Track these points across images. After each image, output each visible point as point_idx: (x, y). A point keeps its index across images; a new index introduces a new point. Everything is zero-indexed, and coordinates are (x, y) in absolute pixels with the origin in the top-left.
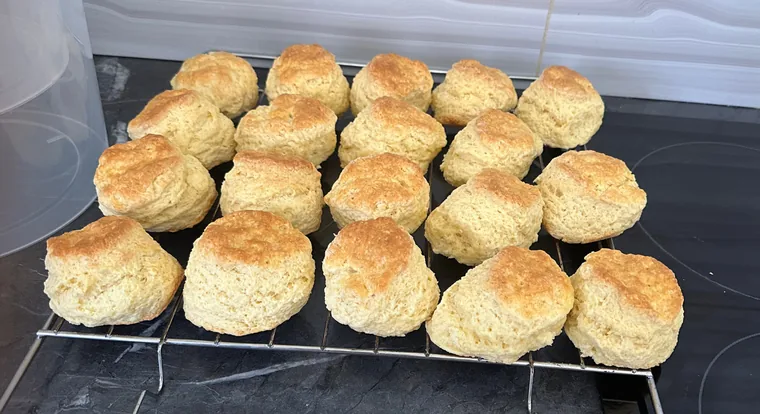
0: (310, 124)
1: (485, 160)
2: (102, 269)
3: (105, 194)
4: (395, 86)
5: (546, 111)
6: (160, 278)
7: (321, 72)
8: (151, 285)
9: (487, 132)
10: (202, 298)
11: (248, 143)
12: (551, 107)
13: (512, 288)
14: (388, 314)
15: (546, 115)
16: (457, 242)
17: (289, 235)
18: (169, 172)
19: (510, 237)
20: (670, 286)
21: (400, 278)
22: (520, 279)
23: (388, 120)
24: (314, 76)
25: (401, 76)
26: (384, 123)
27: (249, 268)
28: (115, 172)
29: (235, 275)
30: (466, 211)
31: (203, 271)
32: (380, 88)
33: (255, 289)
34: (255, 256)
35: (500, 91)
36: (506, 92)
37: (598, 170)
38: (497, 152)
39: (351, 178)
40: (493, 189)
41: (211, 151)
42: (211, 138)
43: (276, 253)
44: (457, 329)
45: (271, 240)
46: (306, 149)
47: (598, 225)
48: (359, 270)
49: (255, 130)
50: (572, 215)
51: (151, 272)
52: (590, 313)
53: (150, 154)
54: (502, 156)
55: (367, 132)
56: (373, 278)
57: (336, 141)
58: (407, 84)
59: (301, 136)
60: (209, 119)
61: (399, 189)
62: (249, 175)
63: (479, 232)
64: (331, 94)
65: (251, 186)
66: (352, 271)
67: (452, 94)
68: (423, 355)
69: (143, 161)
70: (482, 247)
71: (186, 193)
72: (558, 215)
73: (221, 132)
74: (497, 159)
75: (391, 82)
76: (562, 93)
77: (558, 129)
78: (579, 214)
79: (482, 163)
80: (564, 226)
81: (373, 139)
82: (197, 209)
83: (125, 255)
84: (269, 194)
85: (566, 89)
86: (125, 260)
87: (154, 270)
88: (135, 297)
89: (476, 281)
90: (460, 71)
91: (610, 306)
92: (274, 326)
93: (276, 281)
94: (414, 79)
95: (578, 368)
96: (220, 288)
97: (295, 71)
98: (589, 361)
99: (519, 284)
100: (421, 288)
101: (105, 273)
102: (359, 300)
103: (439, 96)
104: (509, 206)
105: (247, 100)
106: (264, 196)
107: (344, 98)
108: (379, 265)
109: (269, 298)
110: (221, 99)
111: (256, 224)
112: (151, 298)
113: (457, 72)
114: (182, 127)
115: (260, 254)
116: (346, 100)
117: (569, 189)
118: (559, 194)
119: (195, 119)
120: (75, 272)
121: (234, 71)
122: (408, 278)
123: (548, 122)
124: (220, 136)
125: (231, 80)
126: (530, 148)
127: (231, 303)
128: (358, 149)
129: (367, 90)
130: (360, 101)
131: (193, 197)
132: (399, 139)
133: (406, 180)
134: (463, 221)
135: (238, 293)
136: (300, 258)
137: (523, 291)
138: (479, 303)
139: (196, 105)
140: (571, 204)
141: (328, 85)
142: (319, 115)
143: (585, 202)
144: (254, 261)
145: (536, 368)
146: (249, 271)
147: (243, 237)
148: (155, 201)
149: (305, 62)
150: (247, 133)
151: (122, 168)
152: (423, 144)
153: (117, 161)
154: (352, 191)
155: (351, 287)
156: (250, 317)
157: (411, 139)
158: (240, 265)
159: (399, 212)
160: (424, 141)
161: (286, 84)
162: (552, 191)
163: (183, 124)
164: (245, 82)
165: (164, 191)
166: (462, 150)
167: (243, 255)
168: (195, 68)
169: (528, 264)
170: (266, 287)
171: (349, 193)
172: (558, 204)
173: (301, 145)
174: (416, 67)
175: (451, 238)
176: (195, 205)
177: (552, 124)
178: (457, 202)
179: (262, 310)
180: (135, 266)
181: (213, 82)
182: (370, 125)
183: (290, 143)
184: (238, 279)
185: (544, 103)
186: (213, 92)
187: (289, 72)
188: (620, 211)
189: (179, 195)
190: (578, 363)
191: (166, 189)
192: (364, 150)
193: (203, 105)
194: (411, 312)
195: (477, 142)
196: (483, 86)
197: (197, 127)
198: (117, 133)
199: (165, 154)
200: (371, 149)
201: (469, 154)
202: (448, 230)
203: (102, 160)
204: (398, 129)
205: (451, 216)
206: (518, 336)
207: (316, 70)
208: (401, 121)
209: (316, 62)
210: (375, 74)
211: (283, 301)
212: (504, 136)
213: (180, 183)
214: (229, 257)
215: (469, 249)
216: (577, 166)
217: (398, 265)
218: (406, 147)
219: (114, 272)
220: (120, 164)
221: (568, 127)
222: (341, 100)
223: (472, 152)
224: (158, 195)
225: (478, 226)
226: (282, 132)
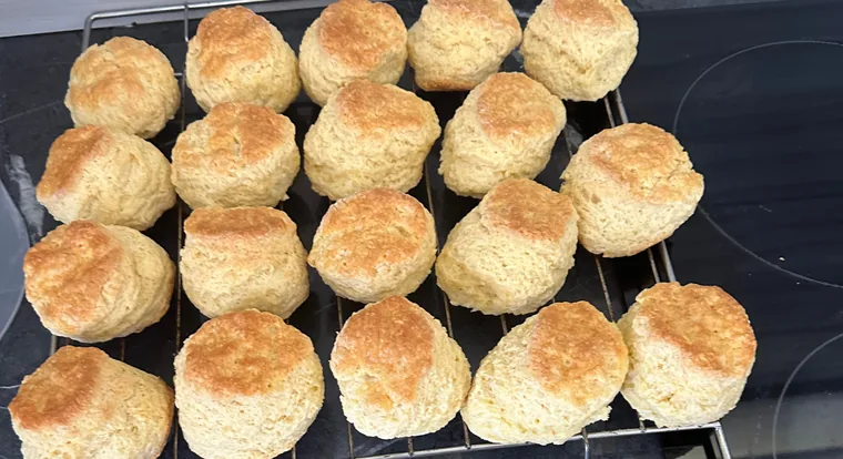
0: (264, 153)
1: (496, 163)
2: (85, 435)
3: (49, 318)
4: (357, 57)
5: (563, 53)
6: (151, 421)
7: (256, 53)
8: (144, 434)
9: (494, 124)
10: (207, 435)
11: (192, 188)
12: (570, 47)
13: (557, 372)
14: (418, 420)
15: (563, 60)
16: (480, 294)
17: (284, 339)
18: (116, 274)
19: (542, 281)
20: (741, 330)
21: (426, 381)
22: (566, 357)
23: (363, 124)
24: (249, 62)
25: (363, 38)
26: (358, 131)
27: (251, 398)
28: (49, 284)
29: (237, 409)
30: (485, 258)
31: (199, 406)
32: (340, 65)
33: (263, 419)
34: (254, 385)
35: (498, 32)
36: (507, 31)
37: (642, 160)
38: (510, 149)
39: (337, 233)
40: (516, 227)
41: (149, 205)
42: (144, 189)
43: (277, 372)
44: (499, 422)
45: (264, 353)
46: (267, 184)
47: (645, 233)
48: (376, 375)
49: (197, 171)
50: (613, 225)
51: (140, 419)
52: (650, 379)
53: (85, 252)
54: (517, 152)
55: (339, 145)
56: (395, 385)
57: (299, 157)
58: (374, 50)
59: (256, 170)
60: (134, 164)
61: (399, 243)
62: (212, 256)
63: (504, 283)
64: (277, 81)
65: (219, 272)
66: (368, 377)
67: (435, 46)
68: (463, 448)
69: (79, 265)
70: (510, 298)
71: (142, 288)
72: (597, 228)
73: (153, 175)
74: (511, 158)
75: (354, 53)
76: (582, 27)
77: (582, 78)
78: (622, 223)
79: (491, 166)
80: (604, 240)
81: (348, 154)
82: (158, 300)
83: (105, 411)
84: (244, 278)
85: (588, 20)
86: (107, 418)
87: (143, 415)
88: (131, 453)
89: (513, 365)
90: (441, 11)
91: (672, 369)
92: (292, 446)
93: (284, 404)
94: (381, 37)
95: (638, 432)
96: (224, 424)
97: (223, 59)
98: (650, 424)
99: (564, 364)
100: (451, 380)
101: (89, 438)
102: (384, 413)
103: (417, 49)
104: (538, 245)
105: (168, 105)
106: (238, 283)
107: (293, 78)
108: (398, 368)
109: (280, 423)
110: (137, 118)
111: (242, 336)
112: (149, 445)
113: (438, 13)
114: (105, 186)
115: (259, 379)
116: (296, 80)
117: (608, 194)
118: (596, 200)
119: (118, 173)
120: (55, 444)
121: (141, 71)
122: (436, 377)
123: (568, 69)
124: (154, 182)
125: (142, 87)
126: (551, 130)
127: (240, 436)
128: (332, 168)
129: (323, 68)
130: (316, 83)
131: (151, 288)
132: (381, 150)
133: (405, 226)
134: (484, 272)
135: (246, 426)
136: (304, 368)
137: (571, 374)
138: (522, 394)
139: (113, 150)
140: (611, 212)
141: (270, 69)
142: (272, 135)
143: (630, 207)
144: (255, 391)
145: (589, 440)
146: (252, 403)
147: (234, 356)
148: (111, 313)
149: (232, 43)
150: (186, 176)
151: (57, 278)
152: (412, 145)
153: (46, 269)
154: (342, 252)
155: (372, 402)
156: (265, 445)
157: (396, 144)
158: (240, 398)
159: (404, 271)
160: (412, 142)
161: (215, 80)
162: (586, 196)
163: (105, 182)
164: (160, 82)
165: (117, 299)
166: (464, 152)
167: (240, 384)
168: (91, 80)
169: (571, 330)
170: (275, 413)
171: (338, 257)
172: (594, 214)
173: (259, 181)
174: (381, 16)
175: (471, 291)
176: (155, 297)
177: (573, 72)
178: (473, 246)
179: (275, 436)
180: (121, 419)
181: (120, 97)
182: (341, 135)
183: (245, 183)
184: (242, 412)
185: (560, 43)
186: (125, 111)
187: (215, 62)
188: (672, 210)
189: (135, 297)
190: (638, 427)
191: (119, 296)
192: (339, 170)
193: (121, 148)
194: (444, 411)
195: (483, 138)
196: (475, 29)
197: (123, 180)
198: (17, 175)
199: (103, 251)
200: (349, 168)
201: (474, 156)
202: (466, 282)
203: (28, 269)
204: (378, 136)
205: (468, 266)
206: (570, 424)
207: (249, 53)
208: (379, 121)
209: (247, 41)
210: (330, 45)
211: (297, 421)
212: (516, 124)
213: (132, 283)
214: (225, 391)
215: (495, 301)
216: (615, 159)
217: (422, 365)
218: (392, 155)
219: (100, 433)
220: (52, 273)
221: (594, 73)
222: (290, 84)
223: (478, 152)
224: (111, 306)
225: (503, 276)
226: (233, 171)
